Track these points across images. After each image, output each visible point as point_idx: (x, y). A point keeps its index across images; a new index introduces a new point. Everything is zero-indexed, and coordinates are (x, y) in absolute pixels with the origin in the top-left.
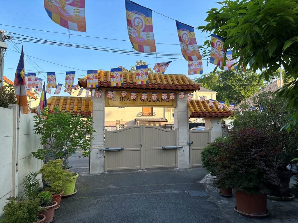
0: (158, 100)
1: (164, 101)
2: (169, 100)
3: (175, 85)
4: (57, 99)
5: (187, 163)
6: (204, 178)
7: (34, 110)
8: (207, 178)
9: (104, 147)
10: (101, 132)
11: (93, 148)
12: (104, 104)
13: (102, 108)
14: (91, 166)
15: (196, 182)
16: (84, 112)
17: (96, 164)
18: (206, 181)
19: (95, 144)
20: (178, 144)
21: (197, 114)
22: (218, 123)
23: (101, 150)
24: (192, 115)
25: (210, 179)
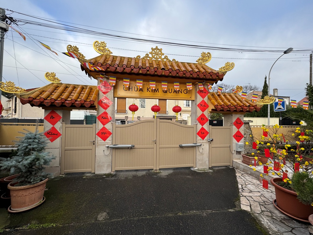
0: (175, 91)
2: (187, 91)
3: (196, 73)
4: (58, 86)
5: (205, 162)
6: (241, 194)
7: (21, 96)
8: (244, 194)
9: (111, 144)
10: (108, 126)
11: (99, 144)
12: (112, 94)
13: (110, 98)
14: (96, 165)
15: (235, 207)
16: (85, 101)
17: (103, 163)
18: (250, 205)
19: (101, 140)
20: (196, 142)
21: (221, 107)
22: (241, 118)
23: (108, 147)
24: (215, 109)
25: (251, 197)
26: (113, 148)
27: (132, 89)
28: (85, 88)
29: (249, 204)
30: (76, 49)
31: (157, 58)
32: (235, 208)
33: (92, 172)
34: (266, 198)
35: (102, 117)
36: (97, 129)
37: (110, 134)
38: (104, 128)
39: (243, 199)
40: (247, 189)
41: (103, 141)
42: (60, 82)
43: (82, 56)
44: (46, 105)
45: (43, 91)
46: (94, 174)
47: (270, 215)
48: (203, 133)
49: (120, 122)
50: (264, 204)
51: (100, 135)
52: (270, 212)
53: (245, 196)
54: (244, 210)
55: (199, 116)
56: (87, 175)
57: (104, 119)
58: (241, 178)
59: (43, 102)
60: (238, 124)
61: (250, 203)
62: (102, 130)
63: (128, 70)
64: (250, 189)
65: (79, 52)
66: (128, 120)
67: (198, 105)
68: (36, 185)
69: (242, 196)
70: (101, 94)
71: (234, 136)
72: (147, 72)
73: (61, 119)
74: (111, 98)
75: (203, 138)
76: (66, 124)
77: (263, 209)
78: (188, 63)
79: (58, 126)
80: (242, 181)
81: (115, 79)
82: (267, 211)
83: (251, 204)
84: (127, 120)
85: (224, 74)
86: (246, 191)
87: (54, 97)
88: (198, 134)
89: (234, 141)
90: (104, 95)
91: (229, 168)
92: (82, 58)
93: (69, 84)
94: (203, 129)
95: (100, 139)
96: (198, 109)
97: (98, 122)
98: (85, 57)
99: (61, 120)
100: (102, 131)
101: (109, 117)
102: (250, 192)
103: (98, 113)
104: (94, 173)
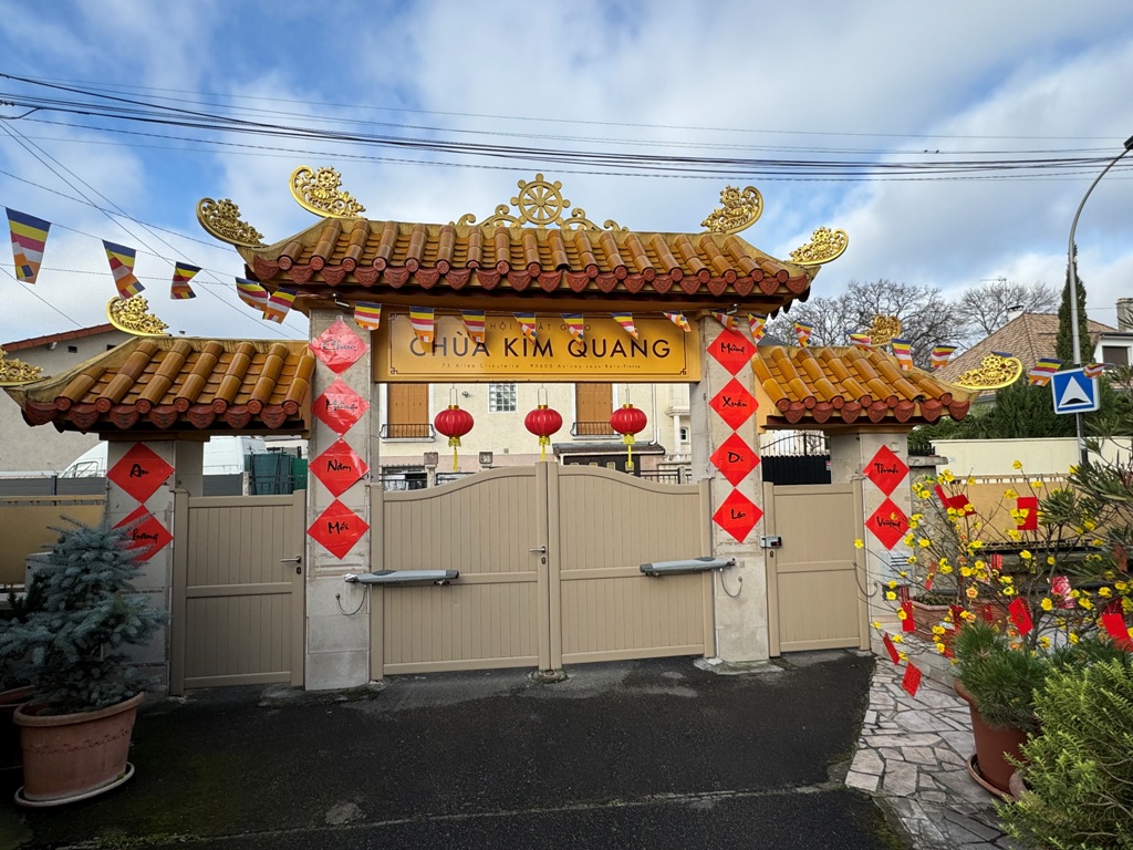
0: (618, 348)
1: (645, 353)
2: (666, 346)
3: (697, 275)
4: (159, 350)
5: (754, 634)
6: (866, 742)
7: (26, 396)
8: (876, 741)
9: (367, 569)
10: (355, 499)
11: (319, 569)
12: (366, 371)
13: (360, 387)
14: (307, 656)
15: (825, 778)
16: (263, 405)
17: (335, 646)
18: (884, 772)
19: (326, 555)
20: (712, 551)
21: (803, 406)
22: (894, 448)
23: (354, 581)
24: (779, 414)
25: (899, 750)
26: (376, 584)
27: (444, 346)
28: (261, 350)
29: (882, 770)
30: (229, 210)
31: (540, 221)
32: (824, 782)
33: (294, 684)
34: (955, 752)
35: (330, 463)
36: (308, 513)
37: (361, 527)
38: (337, 507)
39: (865, 756)
40: (894, 725)
41: (335, 560)
42: (166, 332)
43: (249, 235)
44: (120, 426)
45: (106, 372)
46: (300, 693)
47: (942, 798)
48: (740, 516)
49: (403, 477)
50: (936, 769)
51: (322, 533)
52: (949, 792)
53: (876, 749)
54: (854, 788)
55: (719, 444)
56: (273, 695)
57: (339, 471)
58: (888, 691)
59: (107, 414)
60: (886, 472)
61: (885, 766)
62: (327, 513)
63: (425, 279)
64: (907, 724)
65: (238, 219)
66: (437, 471)
67: (715, 404)
68: (107, 712)
69: (864, 746)
70: (324, 371)
71: (870, 524)
72: (500, 282)
73: (173, 476)
74: (364, 388)
75: (740, 534)
76: (190, 495)
77: (926, 782)
78: (667, 234)
79: (161, 502)
80: (885, 700)
81: (378, 311)
82: (939, 790)
83: (887, 770)
84: (432, 469)
85: (808, 276)
86: (887, 732)
87: (147, 392)
88: (718, 518)
89: (874, 542)
90: (336, 377)
91: (855, 655)
92: (250, 242)
93: (200, 340)
94: (736, 497)
95: (321, 549)
96: (717, 419)
97: (313, 482)
98: (261, 237)
99: (171, 481)
100: (328, 519)
101: (356, 464)
102: (899, 735)
103: (312, 449)
104: (303, 688)
